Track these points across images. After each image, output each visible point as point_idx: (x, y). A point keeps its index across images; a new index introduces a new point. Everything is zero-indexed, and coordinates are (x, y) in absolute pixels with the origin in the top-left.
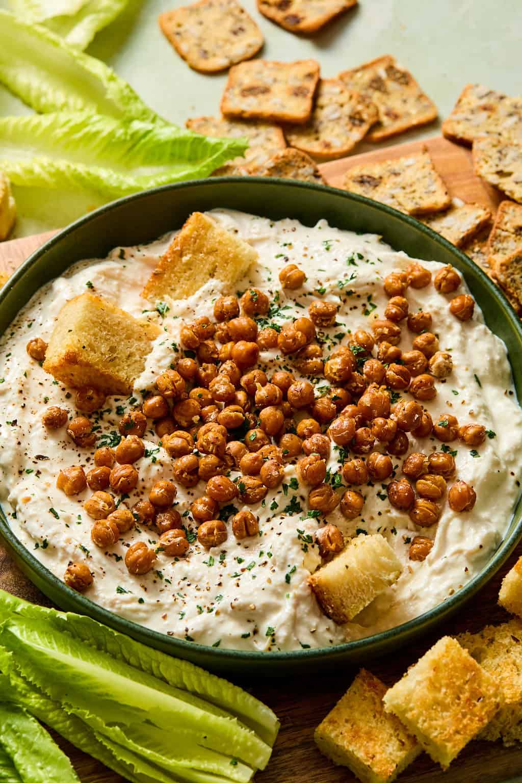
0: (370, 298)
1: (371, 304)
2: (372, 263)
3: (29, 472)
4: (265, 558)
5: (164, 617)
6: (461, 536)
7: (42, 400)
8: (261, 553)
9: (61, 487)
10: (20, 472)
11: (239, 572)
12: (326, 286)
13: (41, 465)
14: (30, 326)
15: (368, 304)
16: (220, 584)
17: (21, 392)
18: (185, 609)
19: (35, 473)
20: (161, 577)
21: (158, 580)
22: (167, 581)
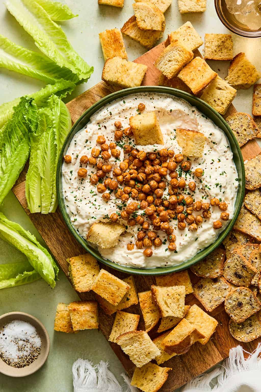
0: (208, 196)
1: (206, 197)
2: (221, 191)
3: (99, 126)
4: (98, 208)
5: (70, 188)
6: (137, 258)
7: (126, 117)
8: (99, 206)
9: (99, 138)
10: (98, 123)
11: (91, 202)
12: (204, 182)
13: (103, 129)
14: (151, 99)
15: (206, 196)
16: (85, 199)
17: (124, 110)
18: (74, 192)
19: (99, 128)
20: (82, 181)
21: (81, 180)
22: (81, 183)
